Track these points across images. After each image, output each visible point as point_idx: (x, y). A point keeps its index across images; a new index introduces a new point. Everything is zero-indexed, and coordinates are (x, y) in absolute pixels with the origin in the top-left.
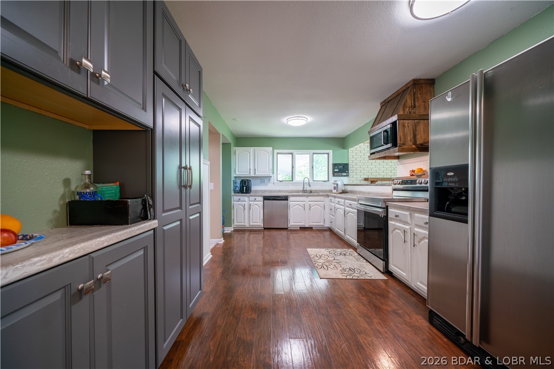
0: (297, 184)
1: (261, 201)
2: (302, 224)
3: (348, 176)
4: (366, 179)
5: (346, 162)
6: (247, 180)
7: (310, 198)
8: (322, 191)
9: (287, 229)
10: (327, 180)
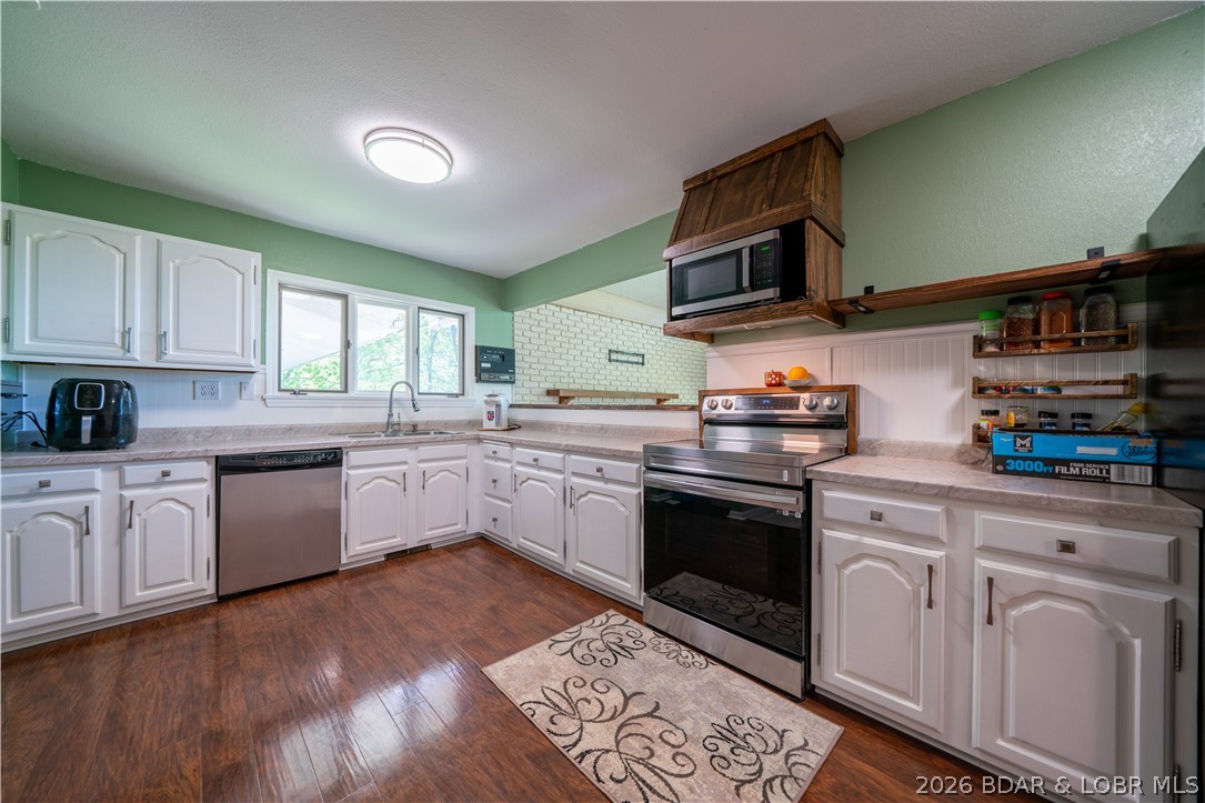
0: (368, 401)
1: (202, 480)
2: (397, 542)
3: (513, 382)
4: (549, 393)
5: (508, 346)
6: (108, 383)
7: (425, 451)
8: (456, 425)
9: (334, 573)
10: (456, 390)
